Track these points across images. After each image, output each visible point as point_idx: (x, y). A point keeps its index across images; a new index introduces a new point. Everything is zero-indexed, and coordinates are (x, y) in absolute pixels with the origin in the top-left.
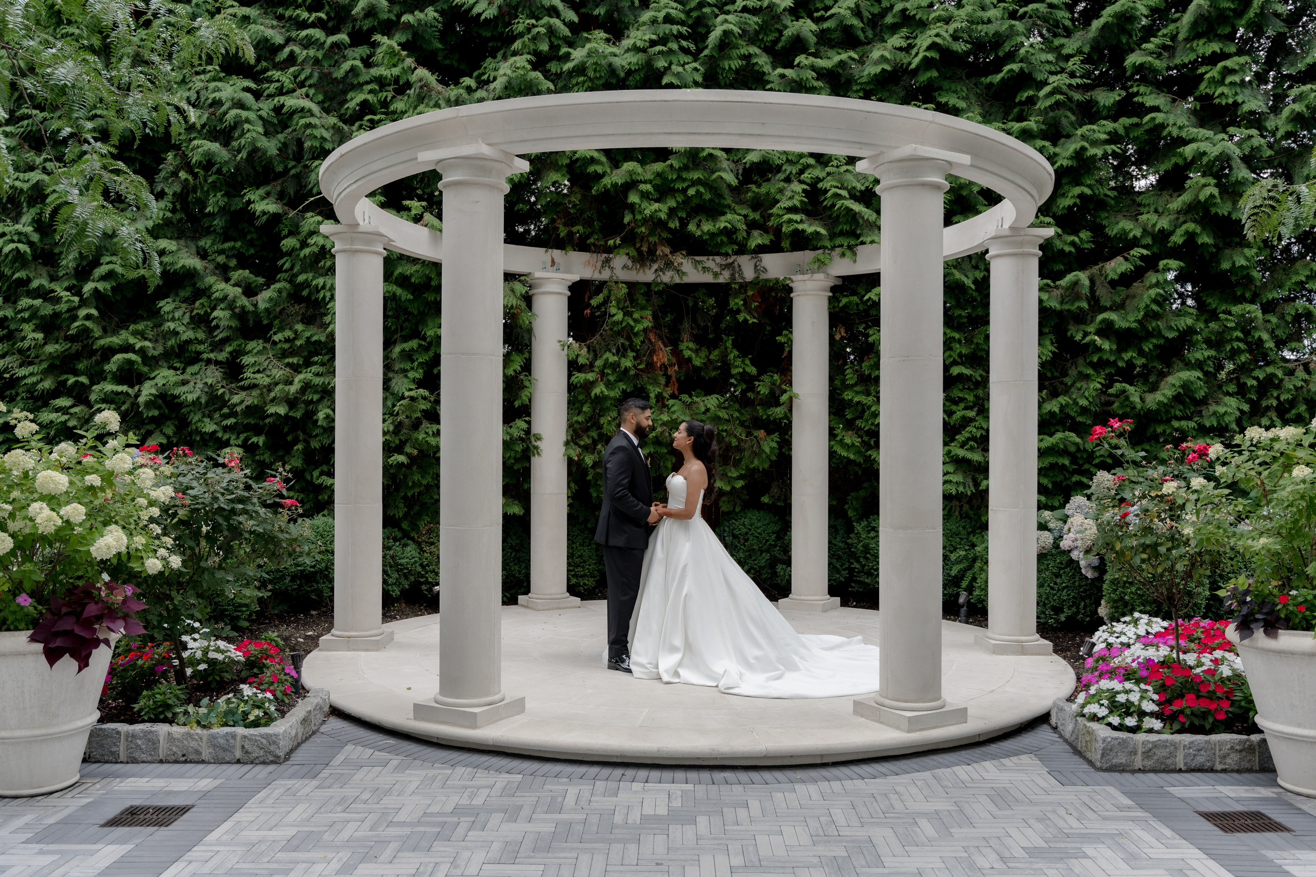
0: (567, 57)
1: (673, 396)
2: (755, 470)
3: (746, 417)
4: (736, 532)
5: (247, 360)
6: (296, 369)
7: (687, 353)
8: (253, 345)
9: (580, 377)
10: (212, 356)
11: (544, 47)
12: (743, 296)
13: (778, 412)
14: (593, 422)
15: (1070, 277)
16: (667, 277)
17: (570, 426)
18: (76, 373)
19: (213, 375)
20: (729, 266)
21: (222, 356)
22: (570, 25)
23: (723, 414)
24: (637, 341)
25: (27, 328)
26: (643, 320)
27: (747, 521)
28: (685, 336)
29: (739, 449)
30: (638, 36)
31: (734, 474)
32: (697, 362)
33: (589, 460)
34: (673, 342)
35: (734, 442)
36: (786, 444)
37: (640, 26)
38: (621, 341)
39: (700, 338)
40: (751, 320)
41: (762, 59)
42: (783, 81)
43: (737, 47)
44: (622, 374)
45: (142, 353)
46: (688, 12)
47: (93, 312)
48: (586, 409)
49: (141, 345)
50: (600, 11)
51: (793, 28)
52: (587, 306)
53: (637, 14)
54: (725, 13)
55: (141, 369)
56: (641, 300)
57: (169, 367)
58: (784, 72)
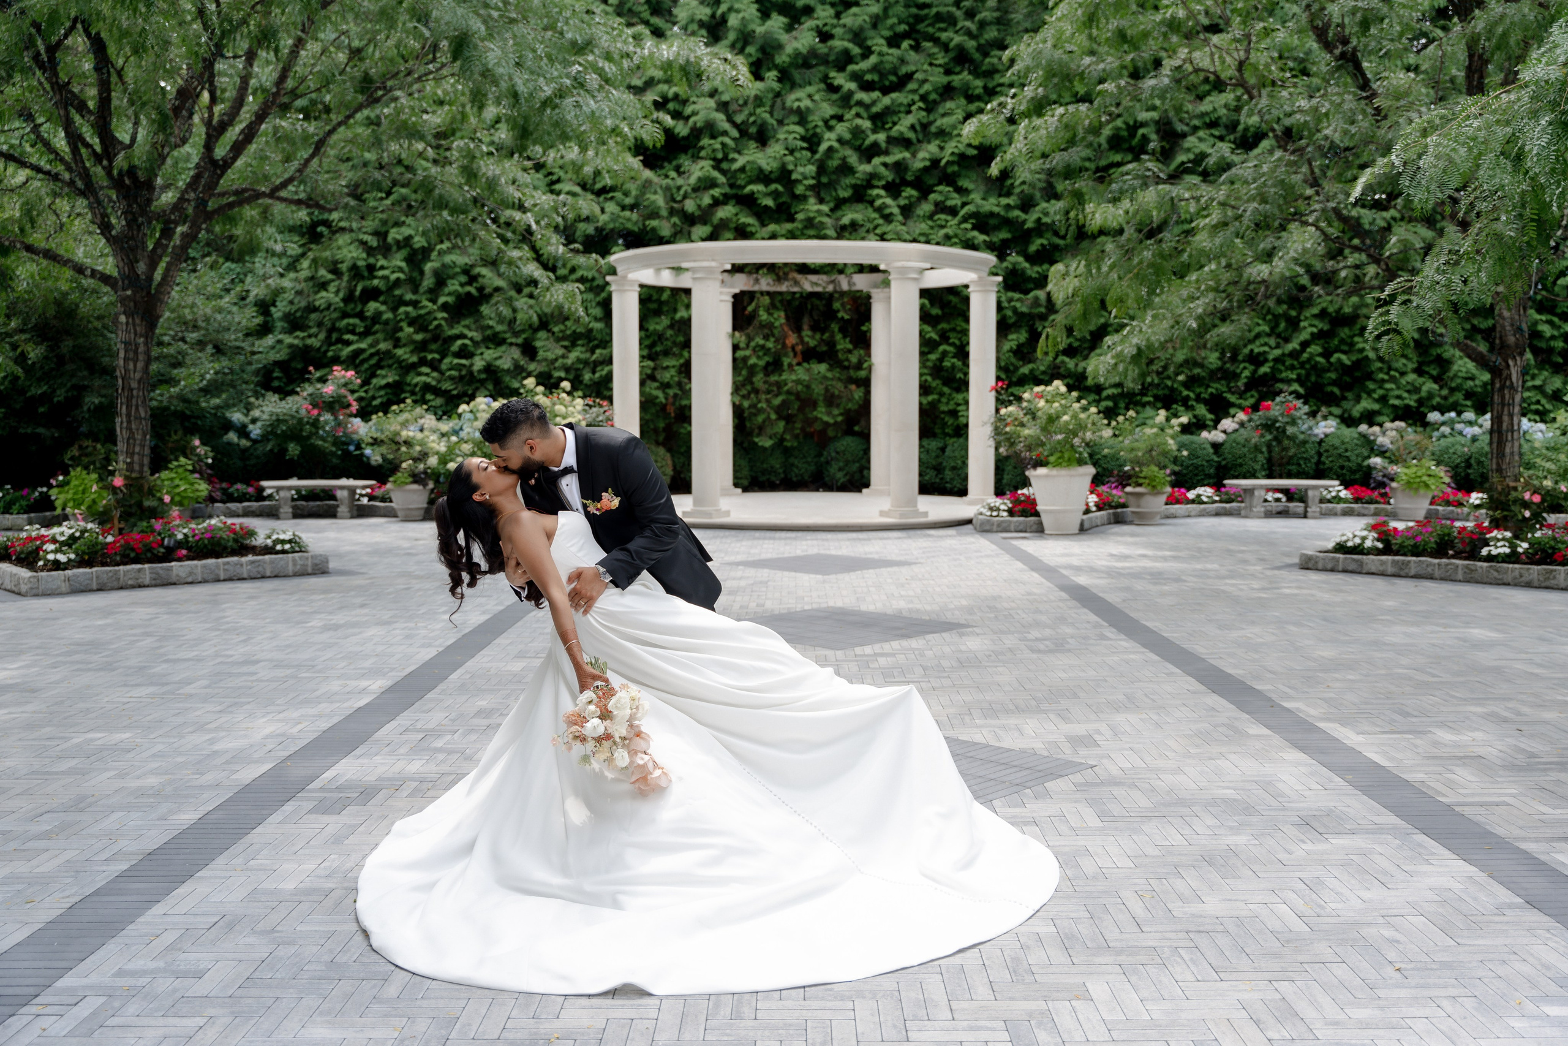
0: (734, 160)
1: (799, 364)
2: (849, 410)
3: (843, 377)
4: (838, 450)
5: (538, 344)
7: (806, 339)
8: (542, 334)
9: (740, 354)
10: (514, 340)
11: (720, 156)
12: (840, 301)
13: (862, 374)
14: (749, 380)
15: (1032, 294)
16: (796, 289)
17: (734, 383)
18: (432, 352)
19: (516, 353)
20: (833, 282)
21: (520, 341)
22: (734, 139)
23: (829, 375)
24: (776, 332)
25: (404, 324)
26: (780, 318)
27: (844, 443)
28: (805, 327)
29: (839, 397)
30: (776, 149)
31: (836, 412)
32: (812, 343)
33: (746, 404)
34: (798, 329)
35: (836, 392)
37: (778, 140)
38: (766, 331)
39: (814, 328)
40: (847, 317)
41: (853, 159)
42: (865, 173)
43: (837, 151)
44: (767, 351)
45: (471, 339)
46: (807, 130)
47: (445, 315)
48: (744, 372)
49: (470, 334)
50: (753, 130)
51: (872, 138)
52: (745, 308)
53: (775, 131)
54: (830, 128)
55: (472, 349)
56: (778, 305)
57: (488, 348)
58: (864, 168)
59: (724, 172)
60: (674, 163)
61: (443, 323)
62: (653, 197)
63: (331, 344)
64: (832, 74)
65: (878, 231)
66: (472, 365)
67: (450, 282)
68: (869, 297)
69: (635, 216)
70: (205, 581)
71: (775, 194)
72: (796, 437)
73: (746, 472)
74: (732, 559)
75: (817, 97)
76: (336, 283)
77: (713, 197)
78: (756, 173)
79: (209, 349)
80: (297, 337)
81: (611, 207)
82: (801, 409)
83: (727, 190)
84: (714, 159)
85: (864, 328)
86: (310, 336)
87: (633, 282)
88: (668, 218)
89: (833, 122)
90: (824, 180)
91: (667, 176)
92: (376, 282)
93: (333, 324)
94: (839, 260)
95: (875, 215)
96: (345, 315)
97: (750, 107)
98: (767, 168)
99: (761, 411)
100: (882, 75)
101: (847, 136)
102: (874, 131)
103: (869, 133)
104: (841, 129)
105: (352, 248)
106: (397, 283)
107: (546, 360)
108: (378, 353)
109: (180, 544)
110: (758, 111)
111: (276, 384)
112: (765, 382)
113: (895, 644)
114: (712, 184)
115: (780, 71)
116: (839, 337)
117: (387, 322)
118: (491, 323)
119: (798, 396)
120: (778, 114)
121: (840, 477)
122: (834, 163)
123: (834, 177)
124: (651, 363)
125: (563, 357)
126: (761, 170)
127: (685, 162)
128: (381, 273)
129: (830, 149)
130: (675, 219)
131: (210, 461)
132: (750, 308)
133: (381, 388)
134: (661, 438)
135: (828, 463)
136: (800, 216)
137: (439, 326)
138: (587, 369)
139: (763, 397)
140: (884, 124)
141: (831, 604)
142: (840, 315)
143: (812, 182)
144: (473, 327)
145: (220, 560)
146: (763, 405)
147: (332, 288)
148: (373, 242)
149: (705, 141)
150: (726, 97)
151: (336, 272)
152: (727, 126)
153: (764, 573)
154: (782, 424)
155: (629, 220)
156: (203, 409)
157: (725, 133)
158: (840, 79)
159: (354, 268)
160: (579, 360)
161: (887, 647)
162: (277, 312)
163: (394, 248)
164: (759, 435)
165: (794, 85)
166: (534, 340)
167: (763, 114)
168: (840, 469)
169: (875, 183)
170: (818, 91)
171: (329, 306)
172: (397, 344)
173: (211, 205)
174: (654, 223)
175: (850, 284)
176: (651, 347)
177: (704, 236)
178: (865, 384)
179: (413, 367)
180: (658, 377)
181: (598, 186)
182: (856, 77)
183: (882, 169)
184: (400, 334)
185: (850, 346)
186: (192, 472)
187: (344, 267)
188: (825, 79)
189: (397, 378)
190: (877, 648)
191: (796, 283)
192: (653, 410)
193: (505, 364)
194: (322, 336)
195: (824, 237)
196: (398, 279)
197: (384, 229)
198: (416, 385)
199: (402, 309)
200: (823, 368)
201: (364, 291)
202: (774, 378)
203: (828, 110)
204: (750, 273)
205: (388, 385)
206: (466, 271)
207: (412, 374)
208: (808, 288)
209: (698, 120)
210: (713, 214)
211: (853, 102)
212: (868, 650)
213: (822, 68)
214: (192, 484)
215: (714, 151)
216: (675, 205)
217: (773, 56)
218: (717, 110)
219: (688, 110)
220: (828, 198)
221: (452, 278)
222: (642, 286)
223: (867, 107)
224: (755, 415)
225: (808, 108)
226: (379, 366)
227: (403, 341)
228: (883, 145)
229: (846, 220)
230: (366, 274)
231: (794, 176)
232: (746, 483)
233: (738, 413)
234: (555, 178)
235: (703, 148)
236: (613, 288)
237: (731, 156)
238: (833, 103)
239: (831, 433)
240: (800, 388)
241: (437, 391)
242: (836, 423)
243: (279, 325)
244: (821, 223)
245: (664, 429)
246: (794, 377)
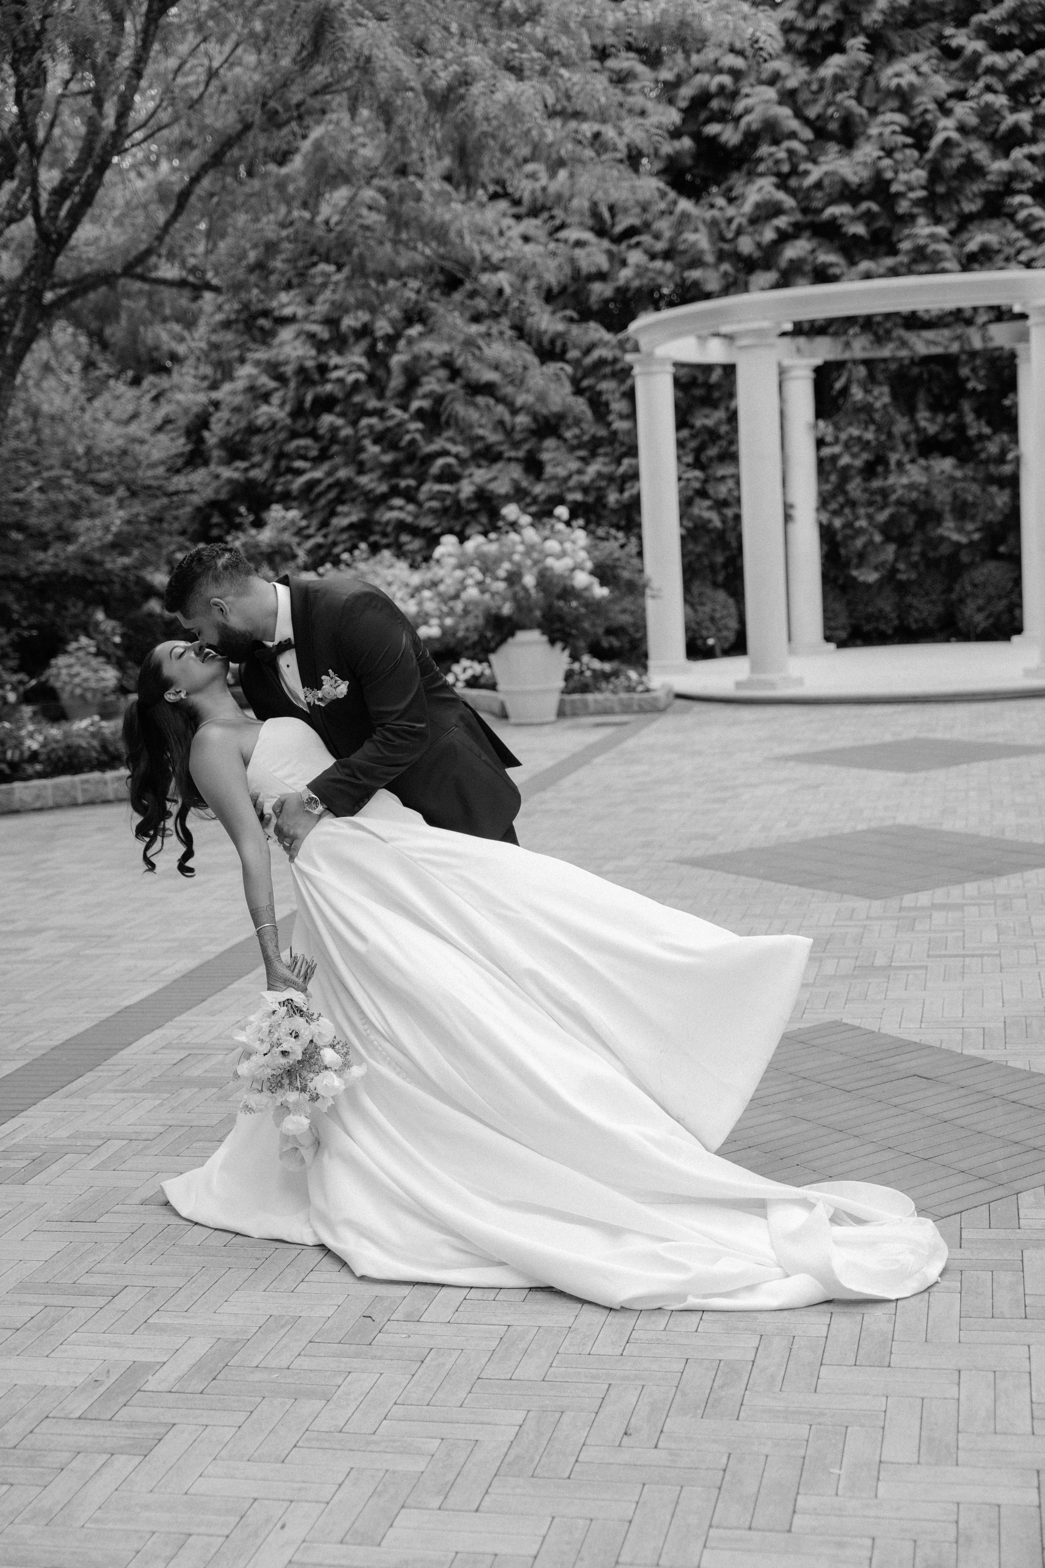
0: (806, 173)
1: (913, 461)
2: (990, 523)
3: (980, 475)
4: (976, 581)
5: (545, 456)
6: (585, 461)
8: (550, 443)
9: (826, 451)
10: (513, 454)
11: (785, 168)
12: (970, 366)
13: (1007, 469)
14: (840, 488)
16: (904, 353)
17: (821, 493)
18: (405, 477)
19: (516, 472)
20: (959, 338)
21: (521, 454)
22: (806, 143)
23: (959, 474)
24: (877, 416)
25: (367, 442)
26: (882, 396)
27: (985, 571)
28: (921, 406)
29: (974, 505)
30: (867, 151)
31: (970, 526)
32: (932, 429)
34: (911, 411)
35: (970, 498)
36: (1016, 496)
37: (869, 138)
38: (863, 416)
39: (935, 407)
40: (980, 387)
41: (982, 153)
42: (1001, 173)
43: (958, 145)
44: (865, 445)
45: (457, 456)
46: (912, 119)
47: (419, 425)
48: (833, 478)
49: (454, 449)
50: (833, 126)
51: (1010, 119)
52: (832, 387)
53: (866, 125)
54: (947, 112)
55: (458, 469)
56: (880, 377)
57: (479, 466)
58: (1001, 165)
59: (792, 192)
60: (724, 186)
61: (418, 436)
62: (691, 237)
63: (280, 475)
64: (949, 31)
65: (1023, 257)
66: (458, 491)
67: (425, 379)
68: (1013, 356)
69: (669, 267)
70: (58, 807)
71: (868, 214)
72: (914, 566)
73: (843, 619)
74: (787, 750)
75: (925, 68)
76: (280, 393)
77: (778, 230)
78: (838, 188)
79: (121, 492)
80: (236, 469)
81: (635, 257)
82: (921, 525)
83: (798, 217)
84: (778, 175)
85: (1007, 402)
86: (253, 466)
87: (662, 361)
88: (716, 266)
89: (950, 104)
90: (941, 189)
91: (712, 206)
92: (329, 387)
93: (280, 449)
94: (966, 302)
95: (1018, 234)
96: (294, 435)
97: (828, 93)
98: (854, 179)
99: (860, 531)
100: (1025, 25)
101: (973, 121)
102: (1014, 110)
103: (1006, 113)
104: (962, 110)
105: (297, 343)
106: (356, 386)
107: (554, 478)
108: (338, 483)
109: (34, 756)
110: (839, 97)
111: (215, 532)
112: (865, 490)
113: (971, 888)
114: (776, 210)
115: (868, 36)
116: (970, 417)
117: (346, 441)
118: (481, 432)
119: (913, 506)
120: (868, 101)
121: (980, 620)
122: (954, 163)
123: (955, 184)
124: (698, 473)
125: (580, 472)
126: (845, 184)
127: (737, 180)
128: (335, 375)
129: (947, 142)
130: (726, 267)
131: (117, 640)
132: (838, 385)
133: (344, 530)
134: (720, 578)
135: (961, 601)
136: (905, 246)
137: (413, 442)
138: (613, 487)
139: (862, 511)
140: (1028, 96)
141: (901, 819)
142: (970, 385)
143: (921, 193)
144: (459, 439)
145: (78, 778)
146: (862, 523)
147: (276, 399)
148: (323, 333)
149: (764, 150)
150: (792, 83)
151: (282, 379)
152: (794, 124)
153: (823, 771)
154: (891, 550)
155: (661, 272)
156: (109, 572)
157: (793, 135)
158: (960, 38)
159: (301, 370)
160: (600, 475)
161: (956, 893)
162: (211, 438)
163: (351, 340)
164: (859, 566)
165: (892, 55)
166: (540, 450)
167: (847, 100)
168: (980, 609)
169: (1017, 186)
170: (928, 59)
171: (274, 424)
172: (361, 469)
173: (49, 296)
174: (695, 274)
175: (985, 339)
176: (698, 451)
177: (767, 285)
178: (1013, 483)
179: (384, 498)
180: (711, 491)
181: (619, 229)
182: (985, 33)
183: (1027, 166)
184: (363, 456)
185: (987, 430)
186: (97, 654)
187: (289, 370)
188: (939, 40)
189: (363, 515)
190: (939, 895)
191: (904, 344)
192: (706, 540)
193: (502, 487)
194: (267, 465)
195: (944, 271)
196: (357, 382)
197: (336, 315)
198: (387, 523)
199: (365, 422)
200: (946, 465)
201: (316, 400)
202: (876, 484)
203: (942, 85)
204: (836, 334)
205: (351, 526)
206: (447, 363)
207: (382, 509)
208: (922, 349)
209: (752, 120)
210: (779, 254)
211: (980, 70)
212: (924, 898)
213: (934, 25)
214: (96, 671)
215: (777, 162)
216: (726, 247)
217: (859, 15)
218: (780, 103)
219: (740, 106)
220: (946, 216)
221: (426, 373)
222: (677, 365)
223: (1002, 74)
224: (853, 538)
225: (912, 86)
226: (340, 500)
227: (368, 465)
228: (1028, 129)
229: (972, 246)
230: (316, 377)
231: (895, 188)
232: (843, 635)
233: (827, 534)
234: (557, 222)
235: (761, 160)
236: (636, 371)
237: (803, 167)
238: (952, 74)
239: (965, 558)
240: (914, 495)
241: (414, 530)
242: (971, 544)
243: (216, 453)
244: (937, 253)
245: (725, 566)
246: (905, 480)
